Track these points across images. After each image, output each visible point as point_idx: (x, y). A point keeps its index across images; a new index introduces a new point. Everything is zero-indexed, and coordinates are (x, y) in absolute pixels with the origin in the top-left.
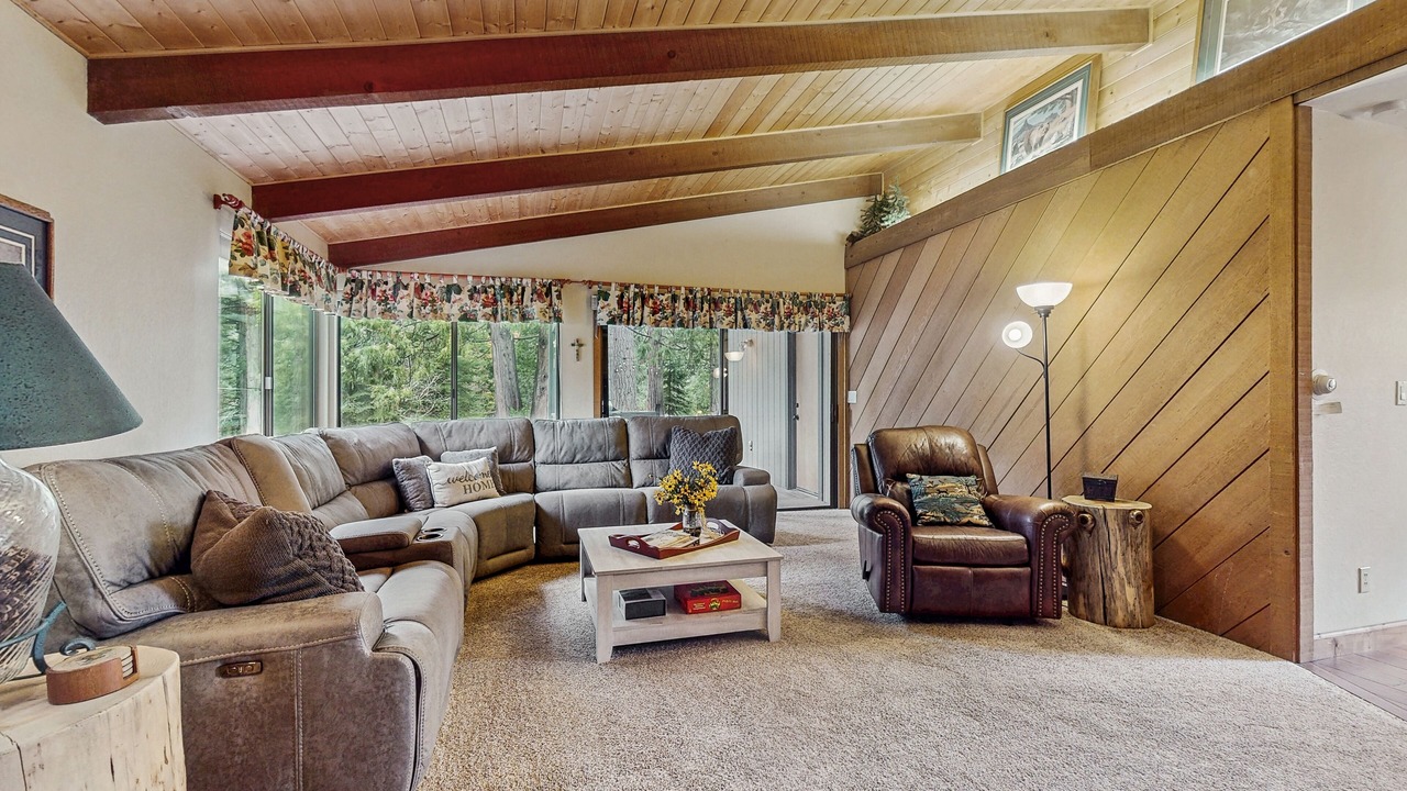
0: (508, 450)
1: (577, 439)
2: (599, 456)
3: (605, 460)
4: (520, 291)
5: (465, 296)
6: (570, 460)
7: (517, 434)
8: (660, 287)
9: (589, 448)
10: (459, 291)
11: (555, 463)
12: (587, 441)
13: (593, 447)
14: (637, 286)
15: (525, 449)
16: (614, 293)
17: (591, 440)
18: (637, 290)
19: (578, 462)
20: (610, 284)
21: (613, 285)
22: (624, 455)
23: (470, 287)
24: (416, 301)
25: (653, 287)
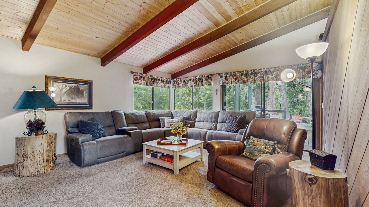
0: (189, 118)
1: (205, 116)
2: (210, 121)
3: (211, 122)
4: (202, 78)
5: (192, 81)
6: (203, 121)
7: (192, 114)
8: (237, 72)
9: (207, 118)
10: (191, 80)
11: (200, 122)
12: (207, 116)
13: (208, 118)
14: (230, 73)
15: (194, 118)
16: (224, 76)
17: (208, 116)
18: (230, 74)
19: (205, 122)
20: (223, 73)
21: (224, 74)
22: (216, 121)
23: (193, 79)
24: (183, 84)
25: (235, 72)
